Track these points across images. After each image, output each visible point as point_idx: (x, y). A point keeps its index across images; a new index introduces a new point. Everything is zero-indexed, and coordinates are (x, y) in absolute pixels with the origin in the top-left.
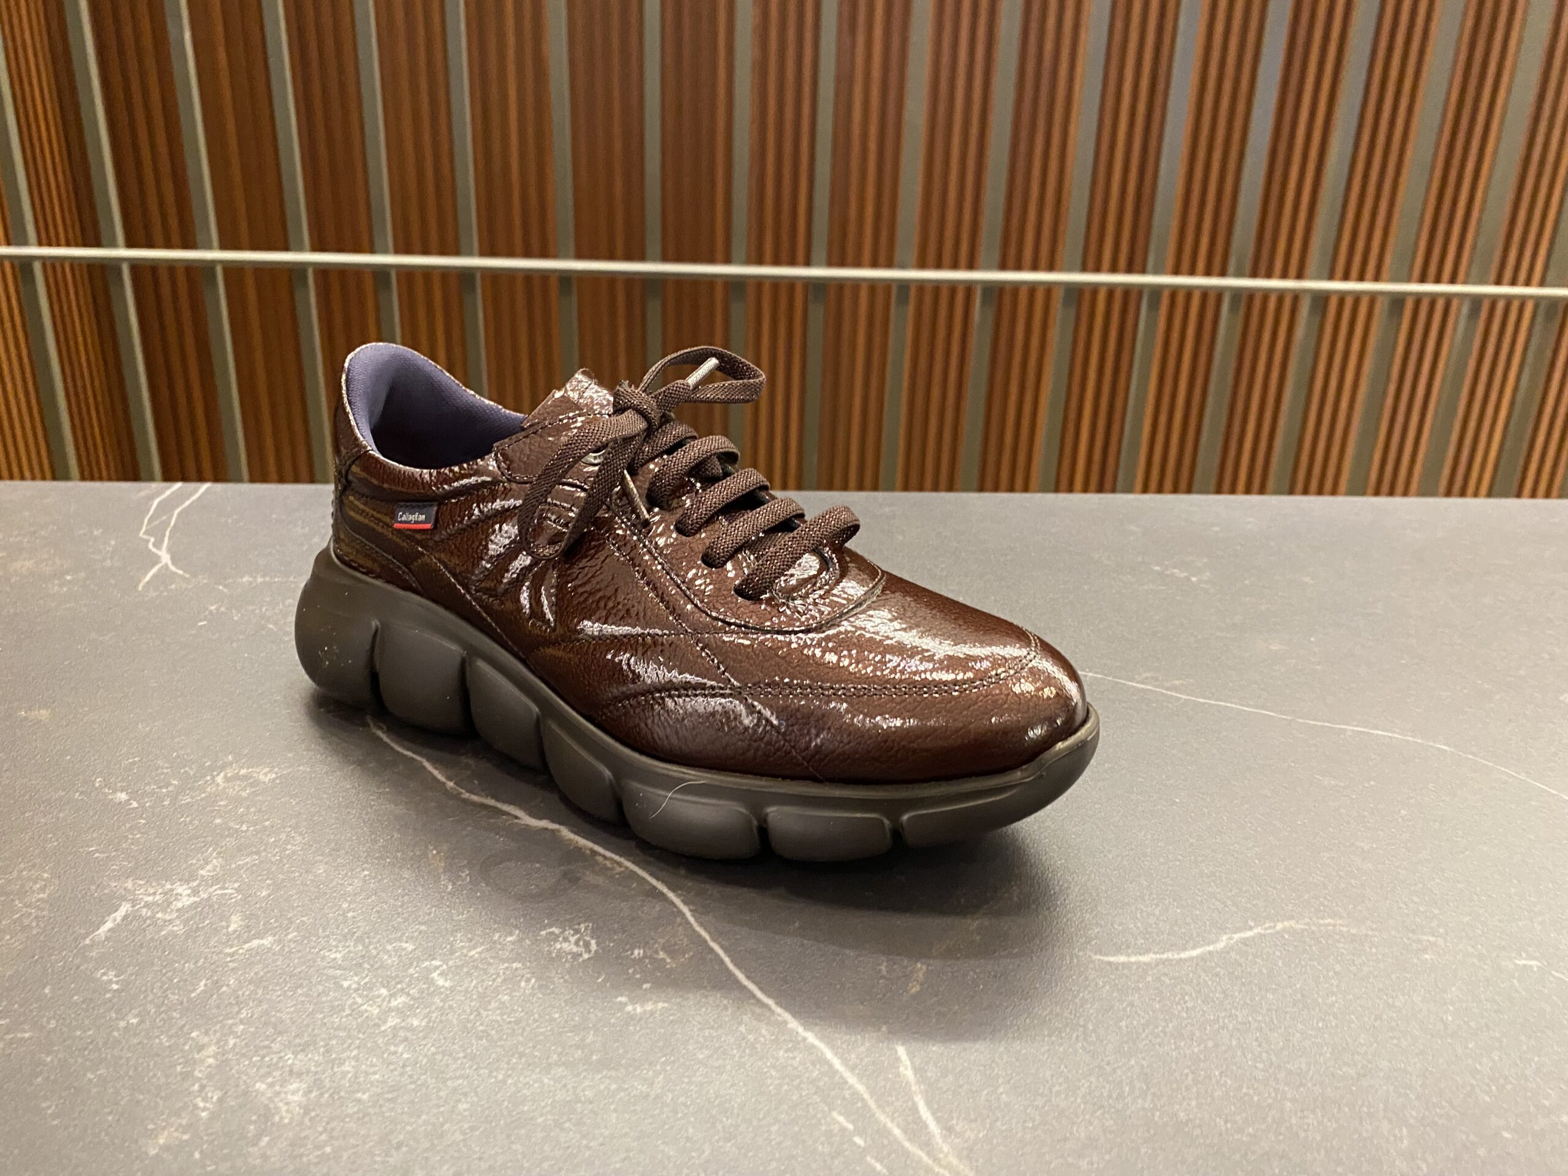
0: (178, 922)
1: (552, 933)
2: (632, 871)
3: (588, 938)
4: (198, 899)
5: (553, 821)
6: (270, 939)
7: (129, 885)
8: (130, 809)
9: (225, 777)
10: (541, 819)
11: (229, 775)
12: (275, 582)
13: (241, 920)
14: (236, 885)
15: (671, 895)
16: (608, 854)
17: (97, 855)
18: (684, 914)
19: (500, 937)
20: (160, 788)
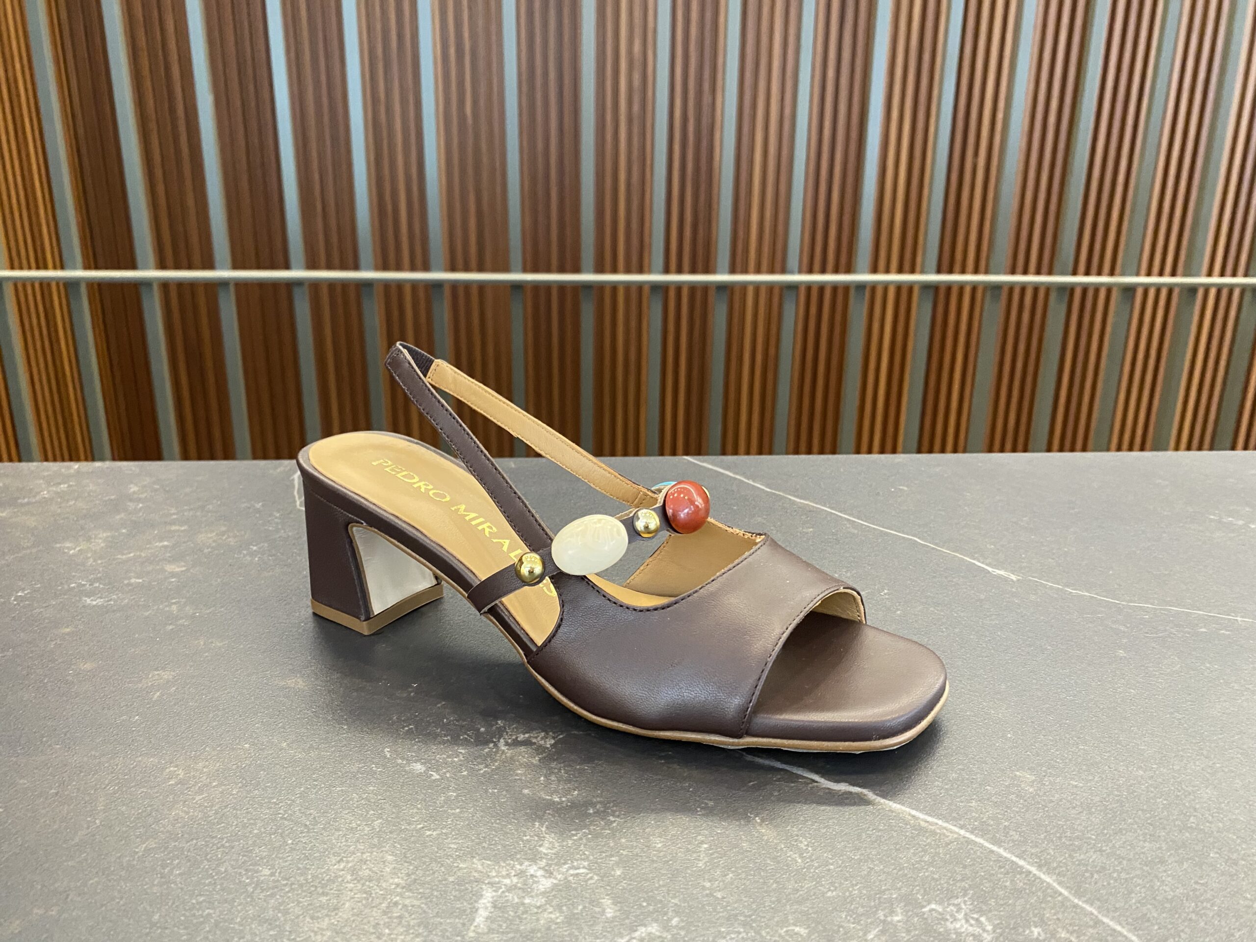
0: (551, 909)
1: (933, 910)
2: (964, 837)
3: (975, 916)
4: (555, 881)
5: (854, 785)
6: (655, 925)
7: (478, 864)
8: (434, 780)
9: (507, 744)
10: (837, 781)
11: (510, 741)
13: (613, 904)
14: (586, 864)
15: (1021, 863)
16: (930, 819)
17: (428, 833)
18: (1048, 883)
19: (885, 916)
20: (448, 757)
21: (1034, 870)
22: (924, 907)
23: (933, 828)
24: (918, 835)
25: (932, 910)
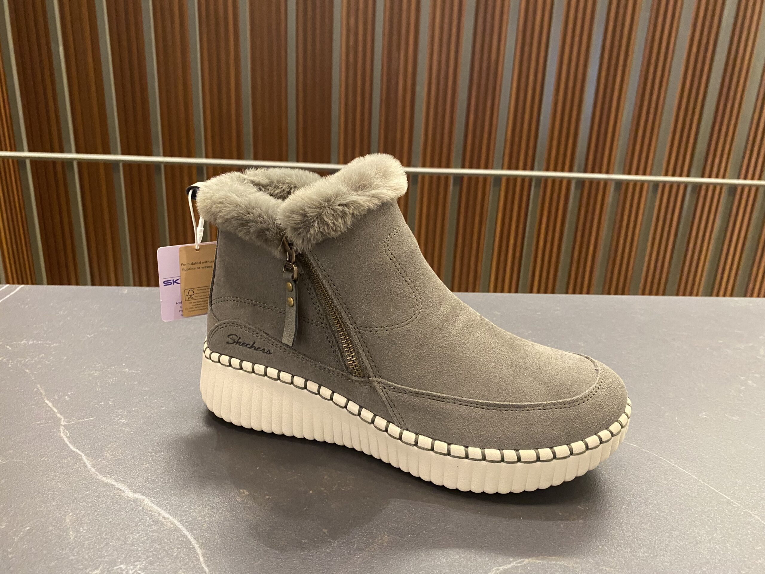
1: (121, 568)
2: (177, 527)
3: (139, 572)
5: (143, 495)
10: (136, 493)
12: (38, 344)
15: (194, 542)
16: (167, 516)
18: (197, 554)
19: (91, 571)
21: (196, 546)
22: (116, 566)
23: (164, 520)
24: (152, 525)
25: (118, 568)
